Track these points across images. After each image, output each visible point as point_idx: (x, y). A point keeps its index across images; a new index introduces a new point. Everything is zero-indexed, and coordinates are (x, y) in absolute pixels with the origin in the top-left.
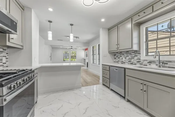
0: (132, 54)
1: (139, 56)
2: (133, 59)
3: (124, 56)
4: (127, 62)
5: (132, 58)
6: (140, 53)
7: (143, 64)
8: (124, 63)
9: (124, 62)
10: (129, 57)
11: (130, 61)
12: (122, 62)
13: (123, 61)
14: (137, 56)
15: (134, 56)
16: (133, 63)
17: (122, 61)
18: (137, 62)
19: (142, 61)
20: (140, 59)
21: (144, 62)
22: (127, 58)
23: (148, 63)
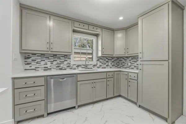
0: (61, 58)
1: (69, 61)
2: (63, 64)
3: (49, 60)
4: (55, 67)
5: (61, 63)
6: (70, 58)
7: (73, 68)
8: (50, 69)
9: (49, 67)
10: (57, 61)
11: (58, 67)
12: (47, 69)
13: (47, 67)
14: (67, 61)
15: (63, 60)
16: (63, 68)
17: (45, 67)
18: (67, 67)
19: (72, 66)
20: (70, 64)
21: (73, 67)
22: (55, 63)
23: (76, 67)
